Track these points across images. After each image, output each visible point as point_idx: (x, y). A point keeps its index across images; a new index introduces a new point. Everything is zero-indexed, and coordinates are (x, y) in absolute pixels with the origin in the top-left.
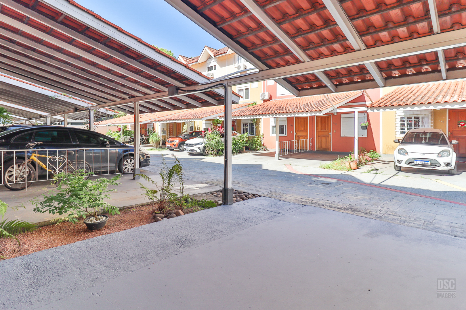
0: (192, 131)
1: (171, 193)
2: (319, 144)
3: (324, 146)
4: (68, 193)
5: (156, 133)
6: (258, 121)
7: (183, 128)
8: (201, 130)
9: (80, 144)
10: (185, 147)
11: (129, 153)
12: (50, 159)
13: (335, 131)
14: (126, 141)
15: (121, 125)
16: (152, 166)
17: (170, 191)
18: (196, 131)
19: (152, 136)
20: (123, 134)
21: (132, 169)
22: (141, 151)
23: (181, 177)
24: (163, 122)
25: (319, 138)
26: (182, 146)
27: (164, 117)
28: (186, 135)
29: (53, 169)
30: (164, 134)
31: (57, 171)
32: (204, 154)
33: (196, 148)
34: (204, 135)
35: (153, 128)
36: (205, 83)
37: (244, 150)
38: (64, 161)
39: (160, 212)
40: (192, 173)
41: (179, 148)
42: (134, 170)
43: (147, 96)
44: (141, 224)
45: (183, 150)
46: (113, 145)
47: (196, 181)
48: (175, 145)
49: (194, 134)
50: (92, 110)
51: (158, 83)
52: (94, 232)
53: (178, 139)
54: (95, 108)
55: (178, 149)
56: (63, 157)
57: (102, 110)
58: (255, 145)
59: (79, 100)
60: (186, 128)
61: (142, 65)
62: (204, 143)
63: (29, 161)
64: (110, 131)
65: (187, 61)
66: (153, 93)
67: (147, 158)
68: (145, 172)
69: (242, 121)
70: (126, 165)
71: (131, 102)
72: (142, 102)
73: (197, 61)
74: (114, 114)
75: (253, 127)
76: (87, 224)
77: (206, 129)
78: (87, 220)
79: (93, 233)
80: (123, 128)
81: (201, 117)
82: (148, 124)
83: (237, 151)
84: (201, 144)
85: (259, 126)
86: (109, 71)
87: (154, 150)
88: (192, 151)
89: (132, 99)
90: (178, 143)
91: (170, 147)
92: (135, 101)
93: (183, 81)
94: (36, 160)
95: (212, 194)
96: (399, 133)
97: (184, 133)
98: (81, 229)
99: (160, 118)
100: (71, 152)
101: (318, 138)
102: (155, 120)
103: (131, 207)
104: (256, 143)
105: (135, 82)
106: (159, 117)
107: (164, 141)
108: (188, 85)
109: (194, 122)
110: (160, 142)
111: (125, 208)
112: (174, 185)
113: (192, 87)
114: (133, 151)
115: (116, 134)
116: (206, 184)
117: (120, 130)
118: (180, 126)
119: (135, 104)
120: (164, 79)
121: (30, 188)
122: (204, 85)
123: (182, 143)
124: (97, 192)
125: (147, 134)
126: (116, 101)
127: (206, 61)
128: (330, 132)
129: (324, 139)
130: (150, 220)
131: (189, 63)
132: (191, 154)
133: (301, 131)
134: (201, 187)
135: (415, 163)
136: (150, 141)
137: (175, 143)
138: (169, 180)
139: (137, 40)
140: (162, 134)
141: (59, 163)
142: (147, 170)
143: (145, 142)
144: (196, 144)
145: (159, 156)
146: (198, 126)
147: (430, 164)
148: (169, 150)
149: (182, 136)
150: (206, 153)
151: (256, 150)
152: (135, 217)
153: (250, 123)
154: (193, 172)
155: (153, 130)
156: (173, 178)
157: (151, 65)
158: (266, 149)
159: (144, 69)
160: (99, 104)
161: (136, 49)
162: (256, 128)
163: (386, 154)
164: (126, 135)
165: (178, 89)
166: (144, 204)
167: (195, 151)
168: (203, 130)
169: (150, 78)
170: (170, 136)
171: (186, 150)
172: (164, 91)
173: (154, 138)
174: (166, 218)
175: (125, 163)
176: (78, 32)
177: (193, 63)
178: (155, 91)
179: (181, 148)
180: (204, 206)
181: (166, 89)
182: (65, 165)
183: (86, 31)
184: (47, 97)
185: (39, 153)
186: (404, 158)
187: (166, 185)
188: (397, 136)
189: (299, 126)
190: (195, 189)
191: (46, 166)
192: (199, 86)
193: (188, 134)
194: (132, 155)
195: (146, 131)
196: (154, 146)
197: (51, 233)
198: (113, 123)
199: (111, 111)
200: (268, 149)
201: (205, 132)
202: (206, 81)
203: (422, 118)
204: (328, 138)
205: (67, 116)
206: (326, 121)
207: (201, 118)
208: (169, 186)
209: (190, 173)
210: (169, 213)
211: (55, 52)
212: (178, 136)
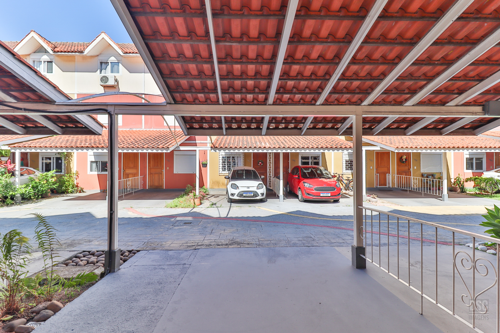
2: (152, 182)
3: (156, 184)
6: (68, 155)
13: (168, 168)
25: (152, 175)
37: (49, 194)
58: (65, 186)
69: (40, 154)
75: (60, 161)
83: (38, 196)
85: (71, 161)
95: (67, 265)
96: (222, 170)
101: (150, 175)
104: (66, 183)
128: (163, 168)
129: (156, 176)
133: (130, 168)
135: (244, 195)
147: (253, 195)
151: (67, 193)
153: (55, 156)
158: (82, 191)
162: (66, 164)
163: (212, 188)
186: (236, 192)
188: (220, 172)
189: (128, 161)
192: (50, 106)
200: (84, 191)
203: (237, 157)
204: (161, 175)
206: (159, 157)
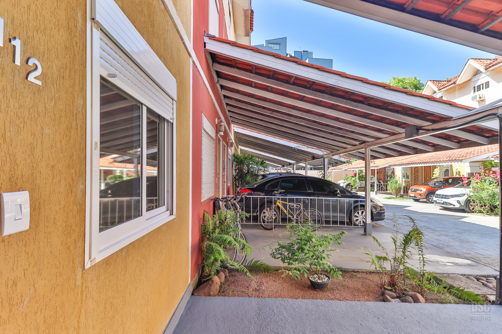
0: (447, 177)
1: (406, 267)
4: (297, 244)
5: (397, 178)
7: (434, 172)
8: (463, 175)
9: (314, 192)
10: (435, 199)
11: (359, 203)
12: (290, 205)
14: (362, 186)
15: (357, 170)
16: (388, 219)
17: (405, 264)
18: (454, 176)
19: (390, 183)
20: (359, 179)
21: (363, 222)
22: (374, 203)
23: (421, 249)
24: (404, 166)
26: (431, 197)
27: (406, 160)
28: (438, 183)
29: (292, 215)
30: (407, 180)
31: (295, 217)
32: (467, 210)
33: (453, 201)
34: (467, 183)
35: (393, 172)
36: (461, 116)
38: (300, 208)
39: (390, 288)
40: (445, 238)
41: (427, 198)
42: (365, 224)
43: (379, 141)
44: (366, 297)
45: (433, 201)
46: (344, 195)
47: (450, 251)
48: (420, 195)
49: (450, 181)
50: (326, 158)
51: (392, 124)
52: (317, 291)
53: (425, 187)
54: (328, 155)
55: (425, 200)
56: (299, 205)
57: (336, 157)
59: (316, 149)
60: (437, 173)
61: (370, 107)
62: (466, 195)
63: (276, 206)
64: (346, 176)
65: (439, 86)
66: (387, 136)
67: (381, 210)
68: (379, 227)
70: (357, 217)
71: (362, 148)
72: (374, 147)
73: (454, 83)
74: (347, 161)
76: (311, 281)
77: (471, 175)
78: (311, 276)
79: (315, 292)
80: (359, 172)
81: (460, 159)
82: (386, 168)
84: (461, 197)
86: (337, 119)
87: (393, 198)
88: (446, 205)
89: (363, 145)
90: (426, 193)
91: (415, 196)
92: (366, 147)
93: (427, 118)
94: (280, 205)
95: (478, 280)
97: (435, 180)
98: (306, 284)
99: (401, 162)
100: (306, 201)
102: (394, 164)
103: (357, 271)
105: (365, 127)
106: (400, 160)
107: (407, 188)
108: (434, 122)
109: (451, 165)
110: (400, 190)
111: (351, 270)
112: (411, 256)
113: (440, 123)
114: (364, 202)
115: (351, 179)
116: (468, 259)
117: (355, 175)
118: (429, 170)
119: (366, 150)
120: (398, 119)
121: (276, 229)
122: (460, 120)
123: (431, 193)
124: (320, 249)
125: (386, 179)
126: (347, 148)
127: (470, 80)
130: (377, 296)
131: (442, 87)
132: (446, 209)
134: (458, 264)
136: (389, 188)
137: (421, 192)
138: (404, 248)
139: (362, 81)
140: (404, 180)
141: (296, 209)
142: (382, 224)
143: (382, 189)
144: (453, 196)
145: (398, 208)
146: (457, 169)
148: (412, 200)
149: (431, 184)
150: (471, 209)
152: (359, 286)
154: (447, 236)
155: (393, 174)
156: (409, 248)
157: (381, 106)
159: (372, 112)
160: (331, 152)
161: (362, 92)
164: (362, 180)
165: (418, 129)
166: (372, 271)
167: (451, 204)
168: (466, 176)
169: (382, 120)
170: (414, 182)
171: (436, 203)
172: (400, 133)
173: (394, 185)
174: (398, 299)
175: (356, 214)
176: (307, 88)
177: (446, 87)
178: (389, 134)
179: (430, 199)
180: (460, 297)
181: (403, 130)
182: (301, 212)
183: (313, 86)
184: (292, 148)
185: (282, 200)
187: (400, 255)
190: (447, 264)
191: (287, 211)
192: (452, 121)
193: (441, 181)
194: (363, 206)
195: (384, 176)
196: (393, 194)
197: (283, 279)
198: (349, 167)
199: (344, 157)
201: (468, 178)
202: (464, 113)
205: (307, 164)
207: (461, 161)
208: (404, 256)
209: (442, 237)
210: (403, 294)
211: (292, 110)
212: (425, 184)
